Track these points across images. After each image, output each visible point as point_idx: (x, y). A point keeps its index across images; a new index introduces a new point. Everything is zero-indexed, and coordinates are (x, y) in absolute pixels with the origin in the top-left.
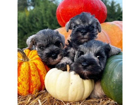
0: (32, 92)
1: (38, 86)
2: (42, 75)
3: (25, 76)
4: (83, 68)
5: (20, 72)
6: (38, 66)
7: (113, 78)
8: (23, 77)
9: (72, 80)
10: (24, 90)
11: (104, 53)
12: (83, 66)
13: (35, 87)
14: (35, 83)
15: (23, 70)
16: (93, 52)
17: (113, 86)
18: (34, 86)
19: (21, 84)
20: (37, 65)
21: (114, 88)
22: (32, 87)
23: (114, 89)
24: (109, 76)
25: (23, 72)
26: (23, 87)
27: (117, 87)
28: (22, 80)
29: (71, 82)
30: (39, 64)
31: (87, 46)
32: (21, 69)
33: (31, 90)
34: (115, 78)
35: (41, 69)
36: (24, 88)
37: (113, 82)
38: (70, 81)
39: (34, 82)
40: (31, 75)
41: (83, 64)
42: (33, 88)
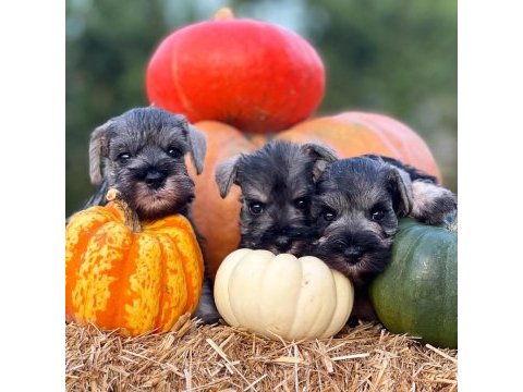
0: (166, 321)
1: (182, 303)
2: (191, 273)
3: (152, 272)
5: (136, 260)
6: (179, 245)
7: (415, 271)
8: (145, 274)
10: (145, 317)
13: (175, 307)
14: (176, 295)
15: (147, 255)
17: (414, 292)
18: (172, 305)
19: (140, 297)
20: (179, 241)
21: (417, 295)
22: (166, 306)
24: (400, 269)
25: (148, 261)
26: (146, 306)
27: (425, 293)
28: (143, 284)
29: (307, 278)
30: (182, 240)
32: (140, 252)
33: (163, 317)
34: (418, 272)
35: (188, 255)
36: (146, 310)
37: (414, 282)
38: (302, 276)
39: (175, 291)
40: (168, 271)
41: (347, 252)
42: (169, 311)
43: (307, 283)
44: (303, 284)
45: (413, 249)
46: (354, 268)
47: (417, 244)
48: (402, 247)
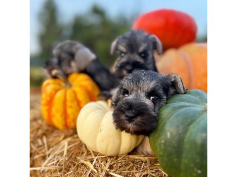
4: (127, 120)
11: (161, 92)
12: (127, 116)
16: (143, 91)
29: (101, 128)
31: (133, 82)
38: (99, 126)
41: (127, 114)
43: (101, 131)
44: (99, 131)
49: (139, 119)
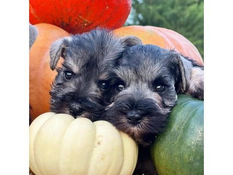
7: (190, 138)
9: (101, 136)
17: (189, 156)
21: (191, 159)
23: (190, 163)
24: (178, 135)
29: (99, 139)
34: (193, 138)
37: (189, 147)
38: (95, 138)
41: (130, 115)
43: (99, 143)
45: (190, 119)
46: (135, 129)
47: (193, 115)
48: (180, 117)
49: (146, 120)
